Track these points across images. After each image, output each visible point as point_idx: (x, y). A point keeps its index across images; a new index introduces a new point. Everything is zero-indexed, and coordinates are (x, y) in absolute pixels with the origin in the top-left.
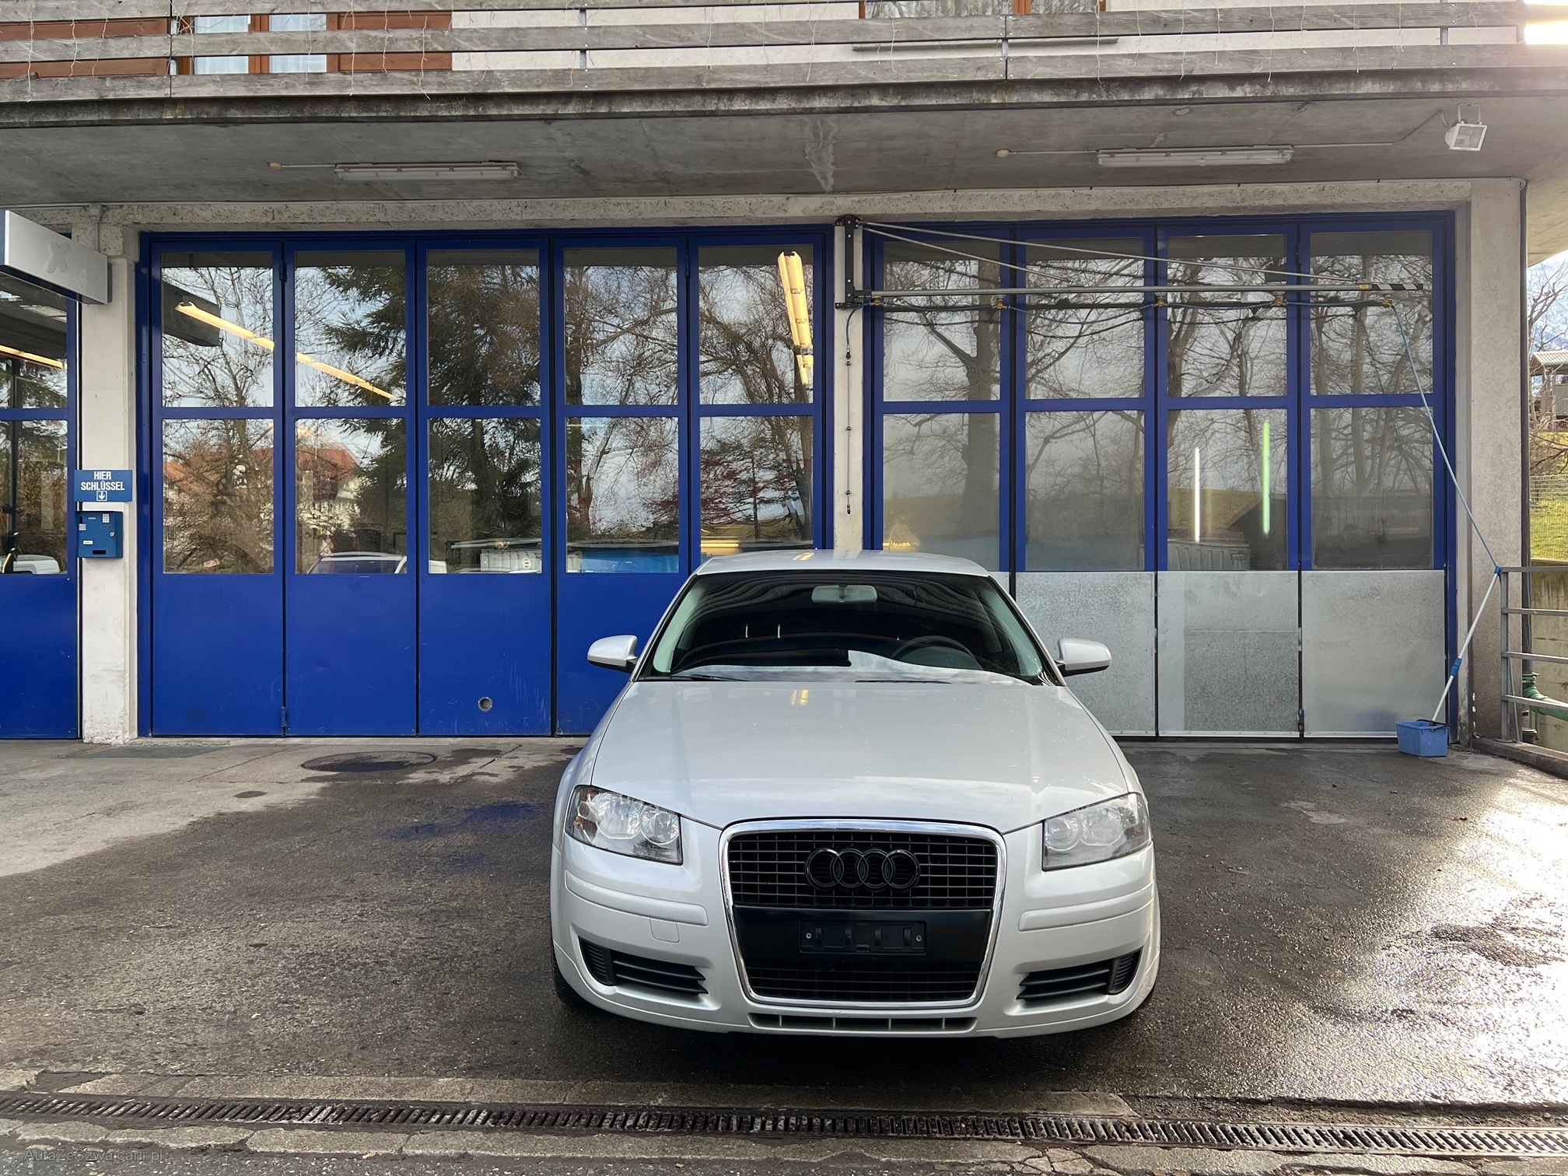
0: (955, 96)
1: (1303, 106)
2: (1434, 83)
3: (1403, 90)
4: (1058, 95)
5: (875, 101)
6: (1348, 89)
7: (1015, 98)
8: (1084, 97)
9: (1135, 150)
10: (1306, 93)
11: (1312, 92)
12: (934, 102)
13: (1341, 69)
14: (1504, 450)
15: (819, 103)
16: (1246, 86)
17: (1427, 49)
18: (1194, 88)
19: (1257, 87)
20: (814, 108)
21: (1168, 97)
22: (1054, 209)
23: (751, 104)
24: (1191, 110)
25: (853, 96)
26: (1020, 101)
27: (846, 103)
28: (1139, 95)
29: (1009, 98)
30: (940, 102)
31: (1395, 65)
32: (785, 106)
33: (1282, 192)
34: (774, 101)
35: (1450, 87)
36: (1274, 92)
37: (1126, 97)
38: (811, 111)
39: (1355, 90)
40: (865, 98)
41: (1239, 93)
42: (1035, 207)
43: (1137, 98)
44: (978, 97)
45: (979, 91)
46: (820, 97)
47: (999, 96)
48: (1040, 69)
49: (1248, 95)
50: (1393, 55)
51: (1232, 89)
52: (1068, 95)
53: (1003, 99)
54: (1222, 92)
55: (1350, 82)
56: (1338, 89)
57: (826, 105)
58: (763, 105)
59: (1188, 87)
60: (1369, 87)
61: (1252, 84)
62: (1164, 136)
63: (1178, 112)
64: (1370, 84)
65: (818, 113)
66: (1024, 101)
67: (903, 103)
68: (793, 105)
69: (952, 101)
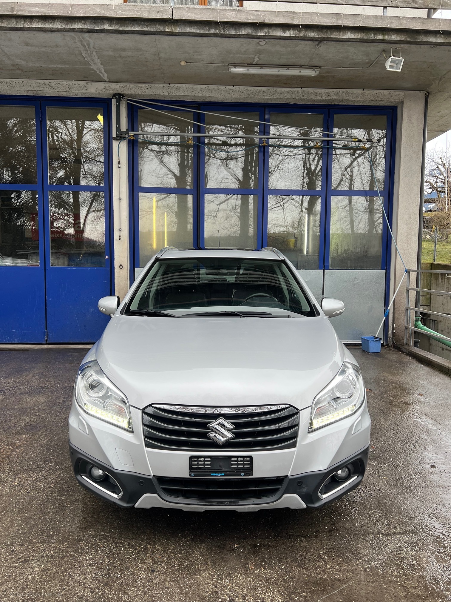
0: (147, 26)
1: (319, 43)
2: (379, 35)
3: (365, 38)
4: (199, 29)
5: (106, 27)
6: (339, 35)
7: (178, 30)
8: (212, 31)
9: (246, 65)
10: (320, 36)
11: (322, 36)
12: (136, 29)
13: (336, 24)
14: (412, 217)
15: (78, 26)
16: (291, 30)
17: (376, 17)
18: (266, 30)
19: (296, 31)
20: (75, 29)
21: (253, 34)
22: (216, 95)
23: (41, 25)
24: (266, 42)
25: (95, 23)
26: (181, 31)
27: (91, 27)
28: (239, 32)
29: (175, 29)
30: (140, 29)
31: (360, 24)
32: (60, 27)
33: (321, 93)
34: (54, 23)
35: (387, 38)
36: (304, 35)
37: (233, 32)
38: (73, 30)
39: (343, 36)
40: (102, 25)
41: (288, 34)
42: (207, 94)
43: (238, 33)
44: (159, 28)
45: (160, 25)
46: (78, 23)
47: (170, 28)
48: (190, 15)
49: (292, 35)
50: (360, 19)
51: (284, 32)
52: (204, 30)
53: (172, 29)
54: (279, 33)
55: (340, 32)
56: (335, 35)
57: (81, 27)
58: (48, 26)
59: (263, 29)
60: (349, 35)
61: (294, 30)
62: (258, 58)
63: (260, 43)
64: (349, 33)
65: (77, 31)
66: (182, 31)
67: (121, 29)
68: (64, 26)
69: (146, 29)
